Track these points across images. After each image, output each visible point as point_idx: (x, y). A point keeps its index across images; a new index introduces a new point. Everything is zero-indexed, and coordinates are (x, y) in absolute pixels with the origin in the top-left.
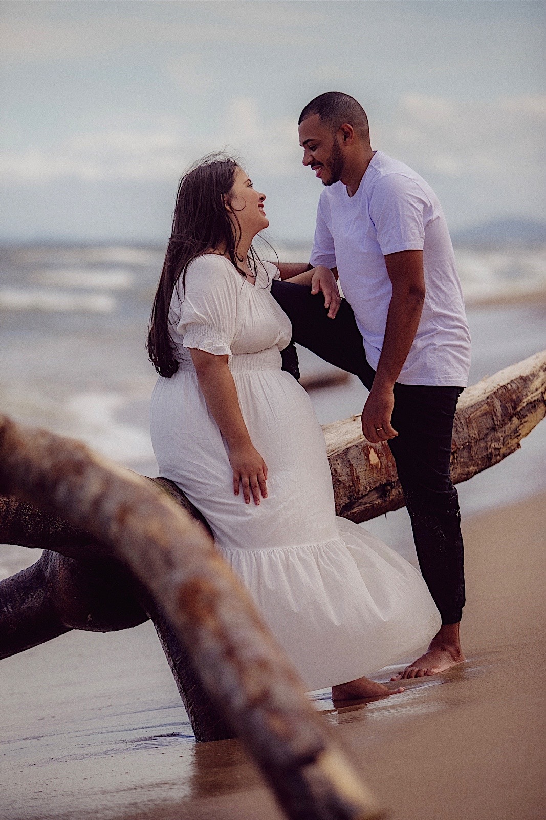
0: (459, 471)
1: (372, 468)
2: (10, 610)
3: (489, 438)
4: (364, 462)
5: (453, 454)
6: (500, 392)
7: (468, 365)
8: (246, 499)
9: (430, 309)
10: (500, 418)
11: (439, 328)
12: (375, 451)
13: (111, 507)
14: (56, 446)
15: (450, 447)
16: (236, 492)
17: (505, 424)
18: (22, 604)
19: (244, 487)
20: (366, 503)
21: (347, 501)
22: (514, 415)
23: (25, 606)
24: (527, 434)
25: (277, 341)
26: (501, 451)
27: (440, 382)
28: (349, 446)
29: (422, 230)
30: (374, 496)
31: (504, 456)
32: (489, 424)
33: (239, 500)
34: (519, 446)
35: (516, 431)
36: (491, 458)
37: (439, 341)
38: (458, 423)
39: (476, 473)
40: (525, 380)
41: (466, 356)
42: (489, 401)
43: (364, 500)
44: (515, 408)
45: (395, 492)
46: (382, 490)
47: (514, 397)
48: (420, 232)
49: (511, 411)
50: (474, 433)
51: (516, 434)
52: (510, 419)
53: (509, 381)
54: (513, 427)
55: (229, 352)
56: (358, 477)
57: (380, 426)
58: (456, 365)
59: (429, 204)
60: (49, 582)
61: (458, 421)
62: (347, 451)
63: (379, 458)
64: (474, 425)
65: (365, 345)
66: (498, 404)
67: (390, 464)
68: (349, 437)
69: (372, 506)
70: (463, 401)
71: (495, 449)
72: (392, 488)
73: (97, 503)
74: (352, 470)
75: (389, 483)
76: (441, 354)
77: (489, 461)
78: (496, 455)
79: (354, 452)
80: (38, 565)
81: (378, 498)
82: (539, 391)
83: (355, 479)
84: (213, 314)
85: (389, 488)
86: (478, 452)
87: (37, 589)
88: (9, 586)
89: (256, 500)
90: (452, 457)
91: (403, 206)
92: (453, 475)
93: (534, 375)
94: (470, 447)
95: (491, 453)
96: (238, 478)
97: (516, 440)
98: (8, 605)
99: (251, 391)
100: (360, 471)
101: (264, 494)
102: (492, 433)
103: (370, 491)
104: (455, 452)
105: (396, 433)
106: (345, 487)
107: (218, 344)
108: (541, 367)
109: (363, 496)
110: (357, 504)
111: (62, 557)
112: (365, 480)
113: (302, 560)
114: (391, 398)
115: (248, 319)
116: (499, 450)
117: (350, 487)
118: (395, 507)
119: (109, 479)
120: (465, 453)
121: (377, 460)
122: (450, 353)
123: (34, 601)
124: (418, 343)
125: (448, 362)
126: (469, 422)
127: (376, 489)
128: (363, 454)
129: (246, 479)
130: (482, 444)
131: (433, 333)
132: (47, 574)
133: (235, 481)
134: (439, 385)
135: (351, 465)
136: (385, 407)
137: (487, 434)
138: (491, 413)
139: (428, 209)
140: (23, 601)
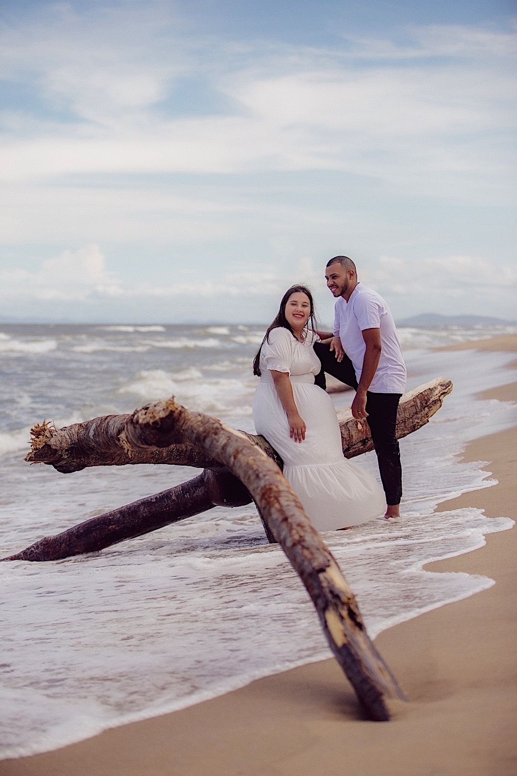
0: (400, 433)
1: (359, 431)
2: (188, 496)
3: (414, 417)
4: (355, 428)
5: (397, 425)
6: (420, 396)
7: (405, 384)
8: (296, 440)
9: (384, 356)
10: (419, 408)
11: (390, 365)
12: (361, 423)
13: (230, 450)
14: (205, 421)
15: (395, 422)
16: (291, 437)
17: (422, 411)
18: (193, 494)
19: (295, 434)
20: (356, 448)
21: (347, 447)
22: (426, 407)
23: (195, 495)
24: (432, 416)
25: (311, 370)
26: (420, 424)
27: (390, 391)
28: (348, 421)
29: (379, 318)
30: (360, 444)
31: (421, 426)
32: (414, 411)
33: (292, 441)
34: (428, 421)
35: (427, 414)
36: (415, 427)
37: (389, 372)
38: (400, 410)
39: (408, 434)
40: (431, 390)
41: (403, 379)
42: (414, 400)
43: (355, 447)
44: (426, 403)
45: (370, 443)
46: (364, 442)
47: (426, 398)
48: (378, 319)
49: (425, 405)
50: (407, 415)
51: (427, 415)
52: (424, 409)
53: (424, 391)
54: (426, 412)
55: (289, 372)
56: (352, 436)
57: (360, 411)
58: (398, 383)
59: (382, 307)
60: (206, 483)
61: (400, 409)
62: (347, 423)
63: (362, 427)
64: (407, 411)
65: (356, 374)
66: (418, 401)
67: (367, 429)
68: (348, 417)
69: (359, 450)
70: (402, 400)
71: (417, 423)
72: (368, 441)
73: (224, 447)
74: (349, 432)
75: (367, 438)
76: (391, 378)
77: (414, 429)
78: (417, 426)
79: (350, 424)
80: (201, 475)
81: (362, 445)
82: (438, 395)
83: (351, 437)
84: (281, 354)
85: (367, 441)
86: (409, 424)
87: (201, 487)
88: (188, 485)
89: (300, 440)
90: (396, 426)
91: (369, 308)
92: (397, 435)
93: (435, 388)
94: (405, 422)
95: (415, 425)
96: (292, 430)
97: (427, 418)
98: (188, 494)
99: (298, 392)
100: (353, 433)
101: (304, 438)
102: (416, 415)
103: (358, 442)
104: (398, 424)
105: (368, 414)
106: (346, 440)
107: (283, 367)
108: (439, 384)
109: (355, 445)
110: (352, 448)
111: (212, 472)
112: (356, 437)
113: (326, 470)
114: (366, 398)
115: (296, 358)
116: (419, 423)
117: (348, 440)
118: (370, 450)
119: (230, 436)
120: (403, 425)
121: (361, 427)
122: (395, 377)
123: (199, 492)
124: (379, 373)
125: (394, 382)
126: (405, 409)
127: (361, 441)
128: (355, 425)
129: (295, 431)
130: (411, 420)
131: (386, 368)
132: (205, 480)
133: (291, 432)
134: (389, 393)
135: (349, 430)
136: (363, 402)
137: (413, 416)
138: (415, 406)
139: (381, 309)
140: (194, 492)
